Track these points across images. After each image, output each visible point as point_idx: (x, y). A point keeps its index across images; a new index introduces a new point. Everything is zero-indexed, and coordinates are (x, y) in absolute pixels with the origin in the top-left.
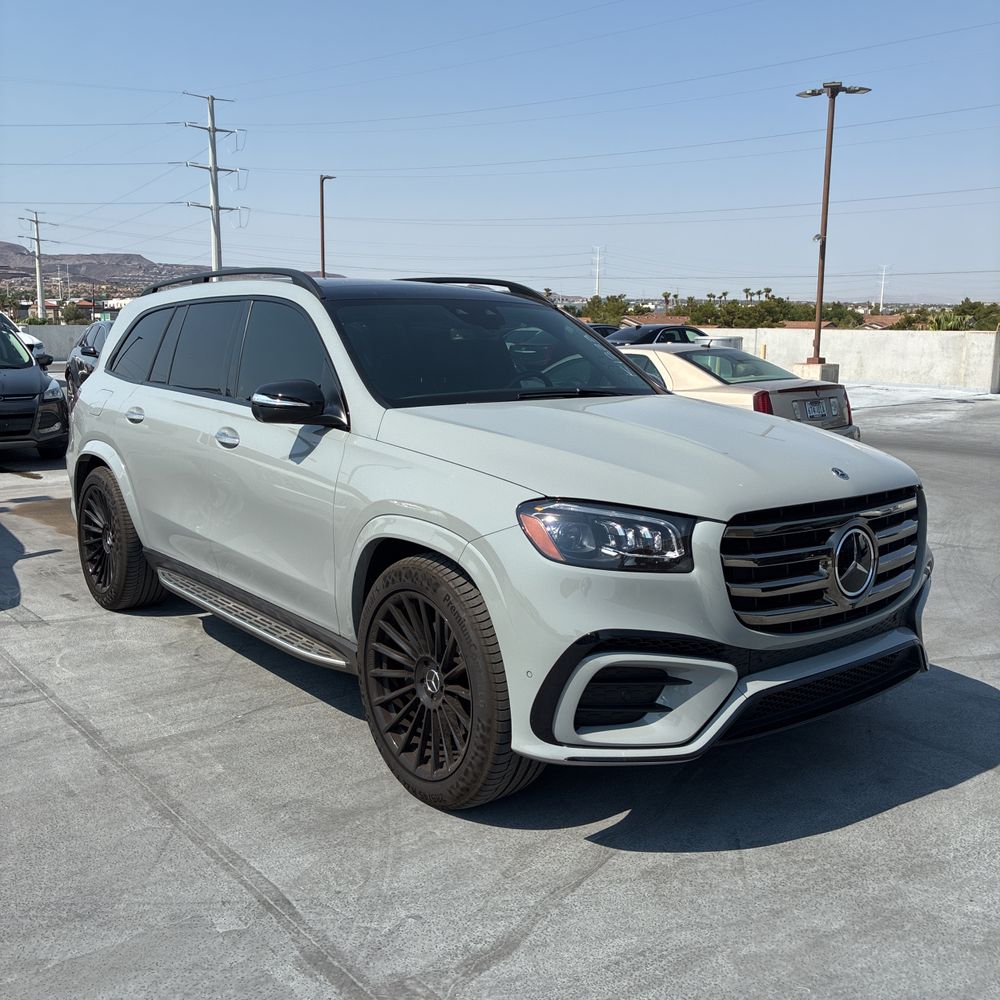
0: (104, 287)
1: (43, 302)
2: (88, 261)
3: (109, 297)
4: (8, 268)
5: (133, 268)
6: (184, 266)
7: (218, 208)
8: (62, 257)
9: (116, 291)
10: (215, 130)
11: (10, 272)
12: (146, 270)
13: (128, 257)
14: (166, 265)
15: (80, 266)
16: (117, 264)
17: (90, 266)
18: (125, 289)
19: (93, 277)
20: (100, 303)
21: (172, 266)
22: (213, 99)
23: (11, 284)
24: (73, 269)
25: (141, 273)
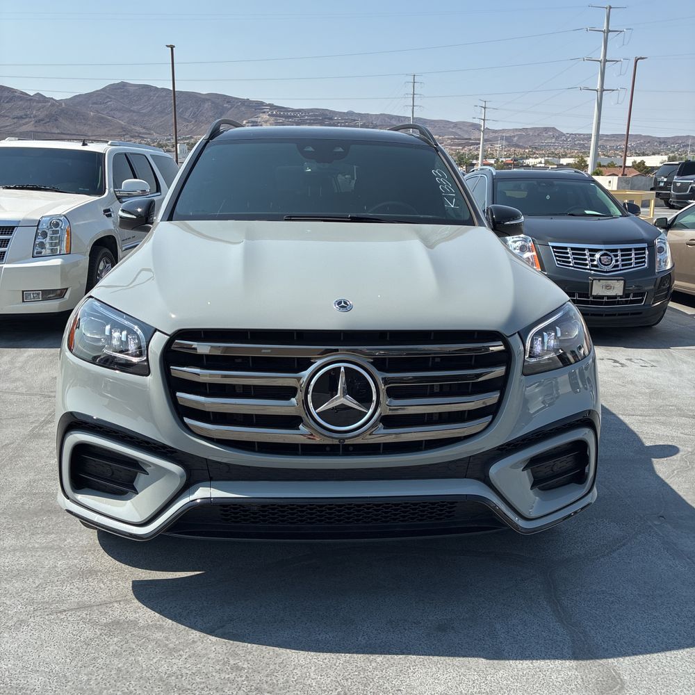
0: (527, 151)
1: (482, 161)
2: (520, 133)
3: (527, 158)
4: (470, 139)
5: (549, 137)
6: (584, 135)
7: (603, 90)
8: (504, 131)
9: (535, 153)
10: (609, 31)
11: (471, 141)
12: (557, 138)
13: (546, 129)
14: (572, 134)
15: (514, 136)
16: (538, 135)
17: (520, 137)
18: (541, 152)
19: (521, 144)
20: (521, 161)
21: (575, 135)
22: (610, 7)
23: (470, 150)
24: (508, 139)
25: (553, 140)
